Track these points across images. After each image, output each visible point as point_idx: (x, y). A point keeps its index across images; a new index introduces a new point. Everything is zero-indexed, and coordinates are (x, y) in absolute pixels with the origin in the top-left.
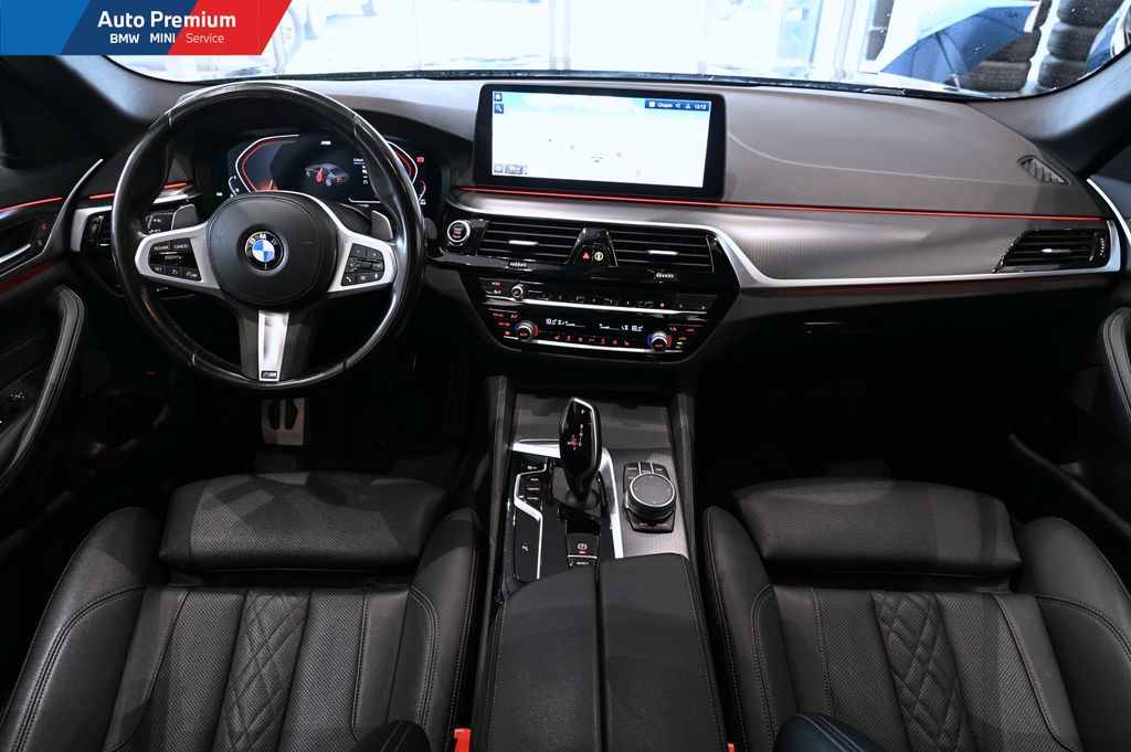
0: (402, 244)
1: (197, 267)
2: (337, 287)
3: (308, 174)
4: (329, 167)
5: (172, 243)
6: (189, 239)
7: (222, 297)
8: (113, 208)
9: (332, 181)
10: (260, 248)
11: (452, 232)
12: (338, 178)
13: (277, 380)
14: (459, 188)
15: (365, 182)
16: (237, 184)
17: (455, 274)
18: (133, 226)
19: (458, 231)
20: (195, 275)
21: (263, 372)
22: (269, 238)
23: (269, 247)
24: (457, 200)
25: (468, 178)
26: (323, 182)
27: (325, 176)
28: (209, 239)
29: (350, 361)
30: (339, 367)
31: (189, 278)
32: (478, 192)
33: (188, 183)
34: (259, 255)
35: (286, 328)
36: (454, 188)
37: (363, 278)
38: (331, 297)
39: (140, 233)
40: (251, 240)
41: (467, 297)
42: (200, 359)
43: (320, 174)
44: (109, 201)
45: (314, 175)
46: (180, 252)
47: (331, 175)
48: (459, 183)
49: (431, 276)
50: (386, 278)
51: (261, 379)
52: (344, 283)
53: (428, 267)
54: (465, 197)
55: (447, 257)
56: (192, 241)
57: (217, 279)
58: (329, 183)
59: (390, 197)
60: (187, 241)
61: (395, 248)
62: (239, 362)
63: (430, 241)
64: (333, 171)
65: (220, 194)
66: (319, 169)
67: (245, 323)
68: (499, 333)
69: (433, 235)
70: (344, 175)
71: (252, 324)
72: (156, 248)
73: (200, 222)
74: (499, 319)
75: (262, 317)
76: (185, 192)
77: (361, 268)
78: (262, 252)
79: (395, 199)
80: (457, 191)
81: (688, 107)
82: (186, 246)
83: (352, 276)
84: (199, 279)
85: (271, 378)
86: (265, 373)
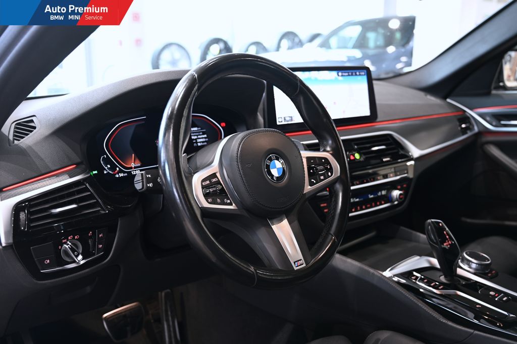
1: (227, 195)
2: (308, 188)
5: (209, 178)
6: (215, 174)
10: (275, 167)
13: (305, 265)
16: (107, 161)
20: (229, 201)
21: (294, 262)
33: (78, 164)
37: (322, 178)
52: (311, 184)
72: (203, 184)
81: (354, 74)
82: (217, 179)
85: (301, 265)
86: (296, 263)
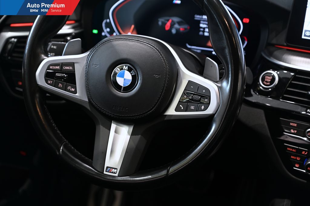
0: (226, 86)
1: (75, 84)
2: (171, 111)
3: (160, 23)
4: (176, 19)
5: (62, 64)
6: (74, 63)
7: (89, 108)
8: (30, 34)
9: (178, 30)
10: (122, 76)
11: (263, 80)
12: (181, 28)
13: (117, 175)
14: (273, 45)
15: (201, 33)
16: (109, 25)
17: (261, 112)
18: (39, 50)
19: (268, 79)
20: (73, 90)
21: (107, 167)
22: (130, 70)
23: (128, 76)
24: (271, 54)
25: (282, 38)
26: (170, 31)
27: (172, 26)
28: (88, 66)
29: (172, 169)
30: (164, 173)
31: (69, 91)
32: (288, 50)
33: (76, 21)
34: (120, 81)
35: (129, 137)
36: (270, 45)
37: (192, 107)
38: (166, 119)
39: (43, 56)
40: (117, 69)
41: (268, 132)
42: (65, 151)
43: (168, 24)
44: (28, 29)
45: (164, 24)
46: (66, 72)
47: (177, 26)
48: (274, 41)
49: (244, 113)
50: (210, 110)
51: (105, 173)
52: (177, 109)
53: (243, 106)
54: (277, 53)
55: (255, 98)
56: (75, 65)
57: (88, 95)
58: (174, 31)
59: (223, 49)
60: (72, 64)
61: (220, 89)
62: (92, 158)
63: (247, 85)
64: (179, 23)
65: (95, 31)
66: (168, 20)
67: (101, 129)
68: (290, 165)
69: (250, 81)
70: (186, 26)
71: (107, 130)
72: (51, 67)
73: (83, 52)
74: (291, 154)
75: (113, 126)
76: (73, 28)
77: (192, 99)
78: (123, 79)
79: (227, 51)
80: (272, 48)
82: (71, 68)
83: (184, 105)
84: (75, 92)
85: (113, 173)
86: (109, 169)
